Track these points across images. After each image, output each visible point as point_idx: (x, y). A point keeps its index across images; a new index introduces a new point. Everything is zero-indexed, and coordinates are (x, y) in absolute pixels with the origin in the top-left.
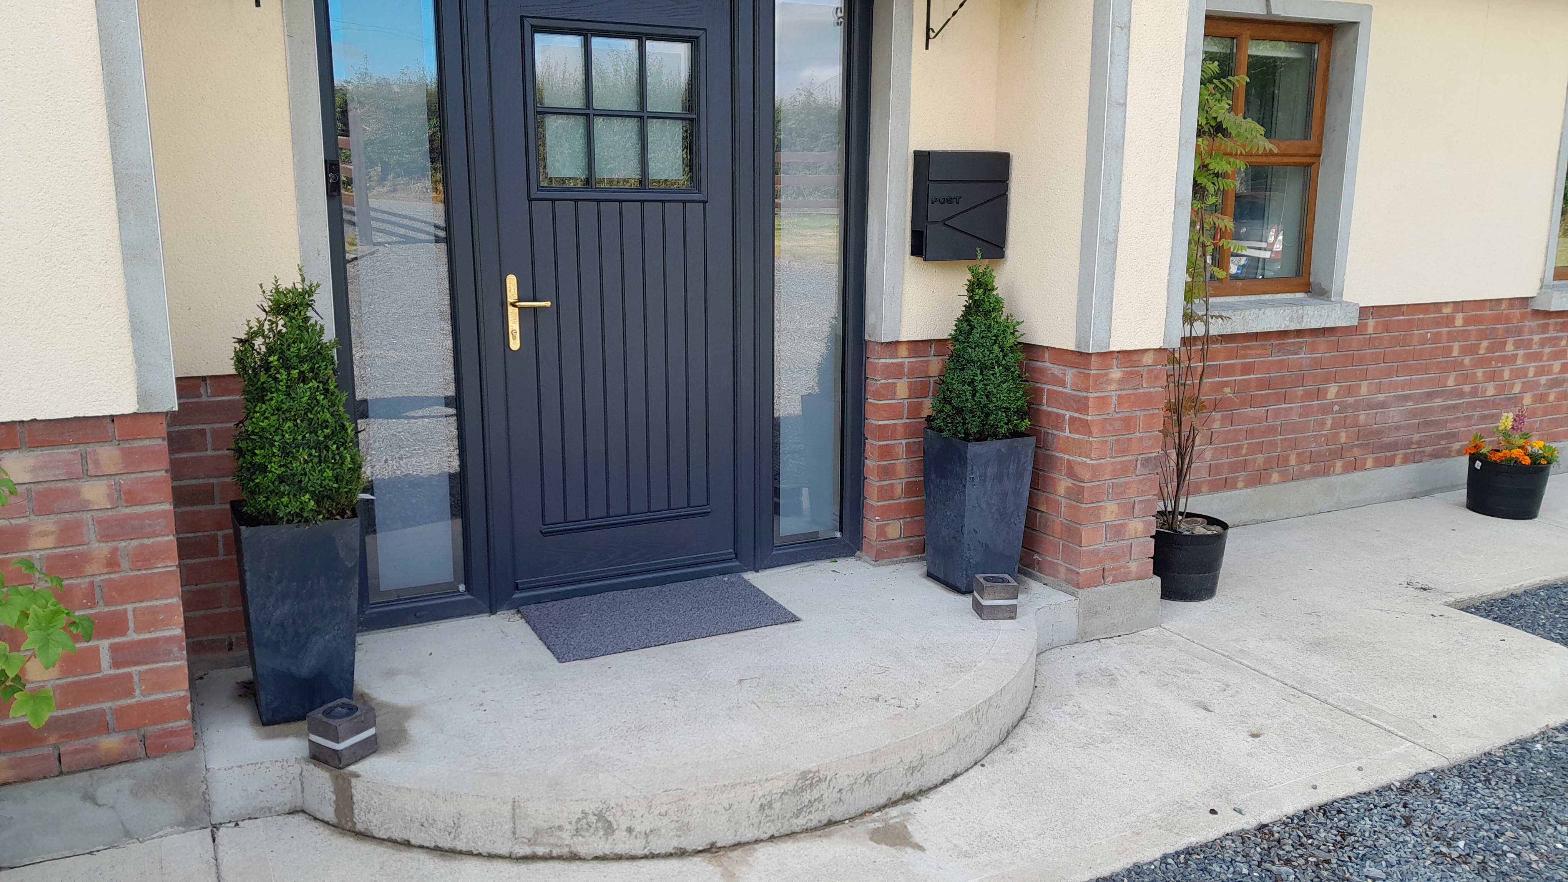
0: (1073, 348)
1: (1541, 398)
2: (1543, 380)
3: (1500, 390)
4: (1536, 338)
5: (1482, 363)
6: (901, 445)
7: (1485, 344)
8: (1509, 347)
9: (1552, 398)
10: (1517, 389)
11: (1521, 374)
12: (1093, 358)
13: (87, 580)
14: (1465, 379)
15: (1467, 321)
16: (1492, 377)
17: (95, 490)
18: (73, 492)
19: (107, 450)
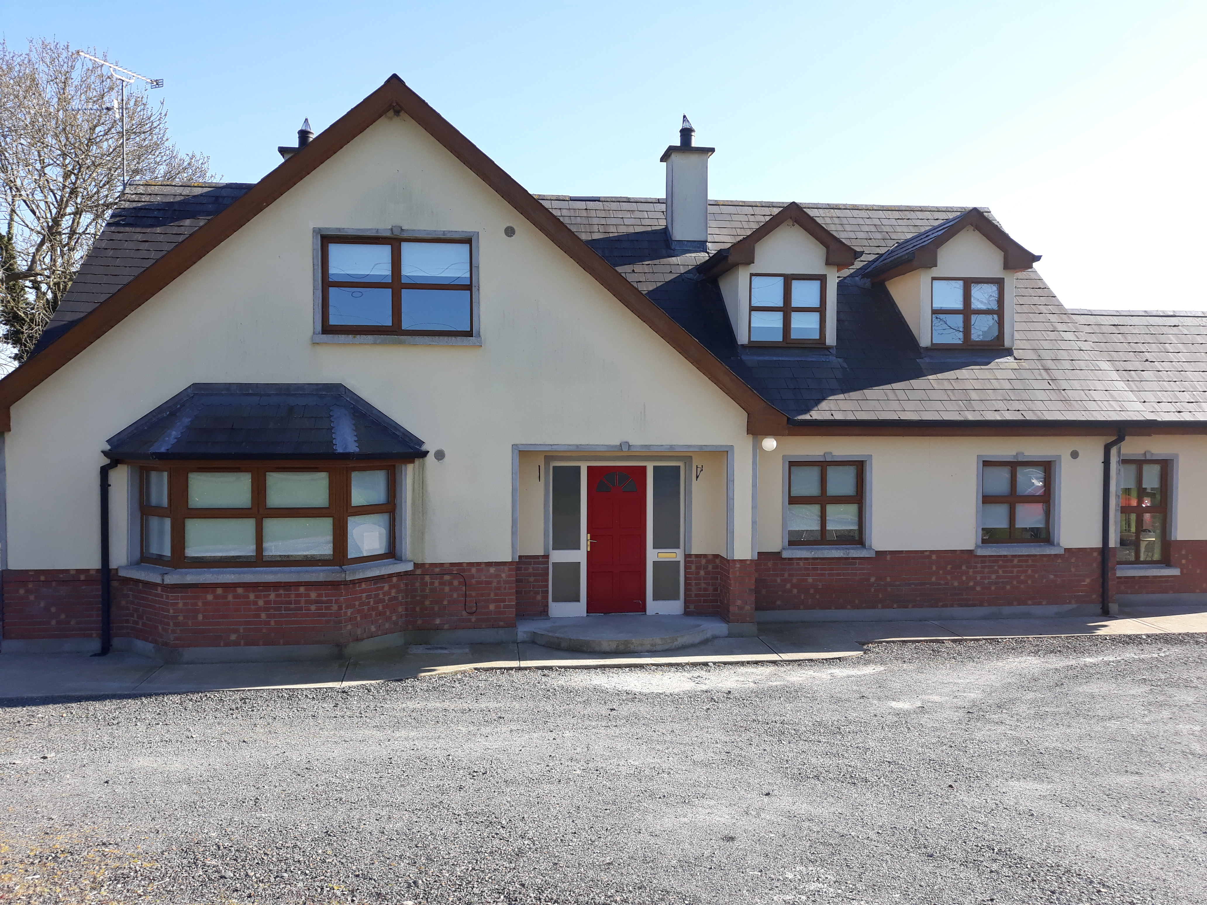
3: (962, 584)
4: (979, 565)
5: (949, 573)
7: (950, 566)
8: (964, 568)
10: (971, 584)
11: (972, 578)
12: (730, 561)
13: (501, 592)
14: (941, 579)
16: (956, 579)
17: (503, 575)
18: (500, 575)
19: (506, 568)
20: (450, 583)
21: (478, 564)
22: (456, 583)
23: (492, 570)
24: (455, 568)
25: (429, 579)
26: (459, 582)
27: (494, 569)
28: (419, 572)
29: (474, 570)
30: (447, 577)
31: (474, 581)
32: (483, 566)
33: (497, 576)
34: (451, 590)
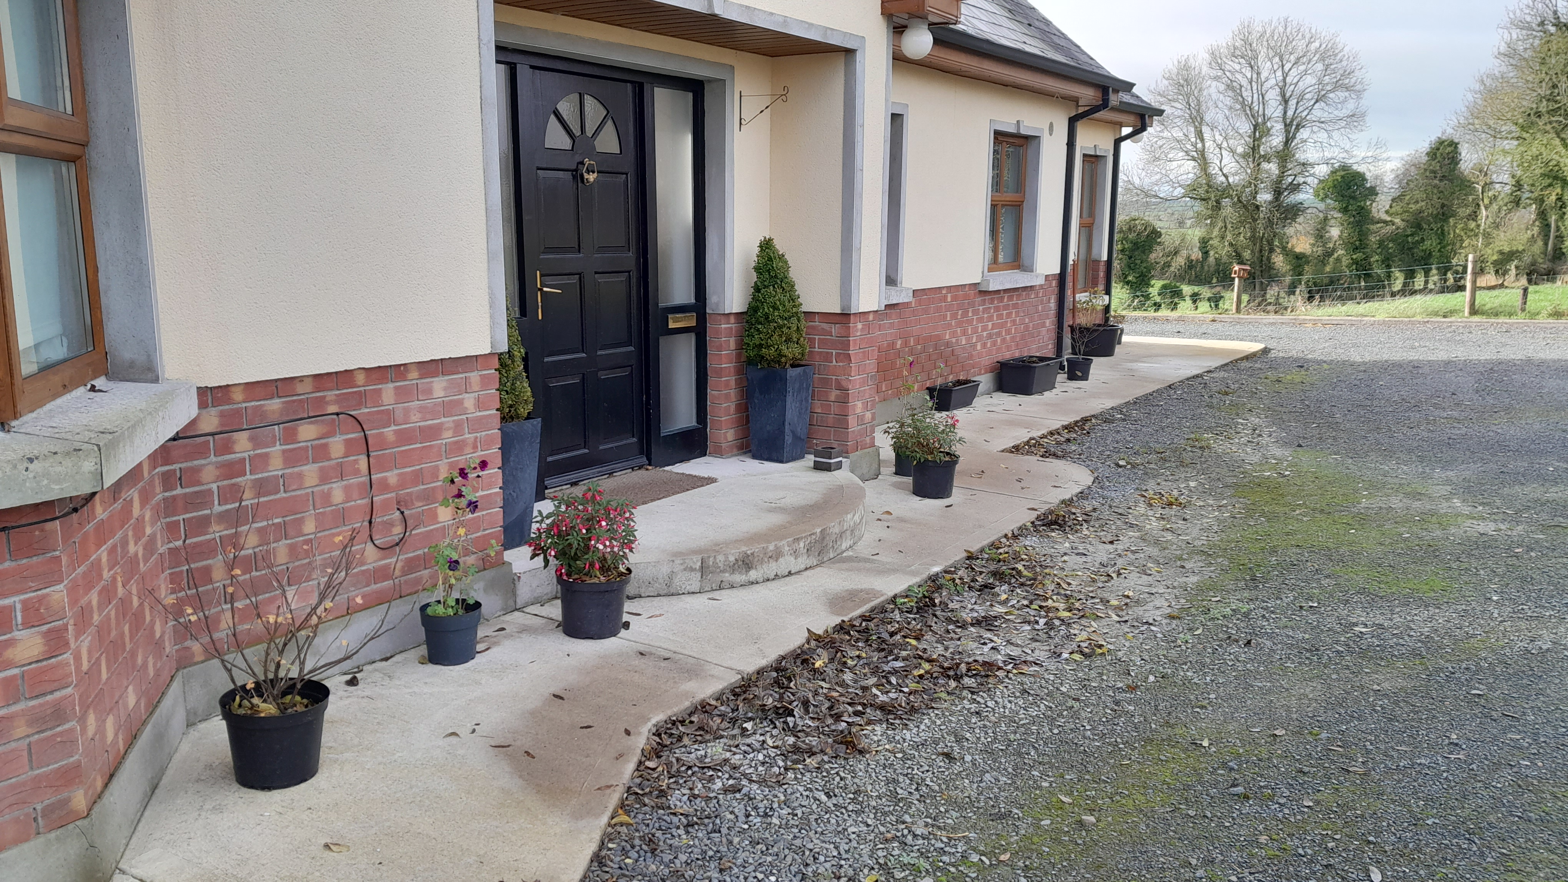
0: (839, 312)
1: (984, 345)
2: (985, 334)
3: (969, 340)
4: (981, 308)
5: (960, 324)
6: (732, 380)
7: (960, 312)
8: (970, 314)
9: (989, 345)
10: (974, 340)
11: (975, 331)
12: (852, 317)
13: (464, 457)
14: (954, 335)
15: (954, 298)
16: (964, 333)
17: (469, 401)
18: (460, 402)
19: (474, 376)
20: (321, 452)
21: (398, 371)
22: (337, 445)
23: (439, 386)
24: (331, 395)
25: (249, 445)
26: (348, 442)
27: (444, 384)
28: (211, 422)
29: (388, 391)
30: (307, 432)
31: (389, 432)
32: (414, 374)
33: (450, 407)
34: (324, 478)
